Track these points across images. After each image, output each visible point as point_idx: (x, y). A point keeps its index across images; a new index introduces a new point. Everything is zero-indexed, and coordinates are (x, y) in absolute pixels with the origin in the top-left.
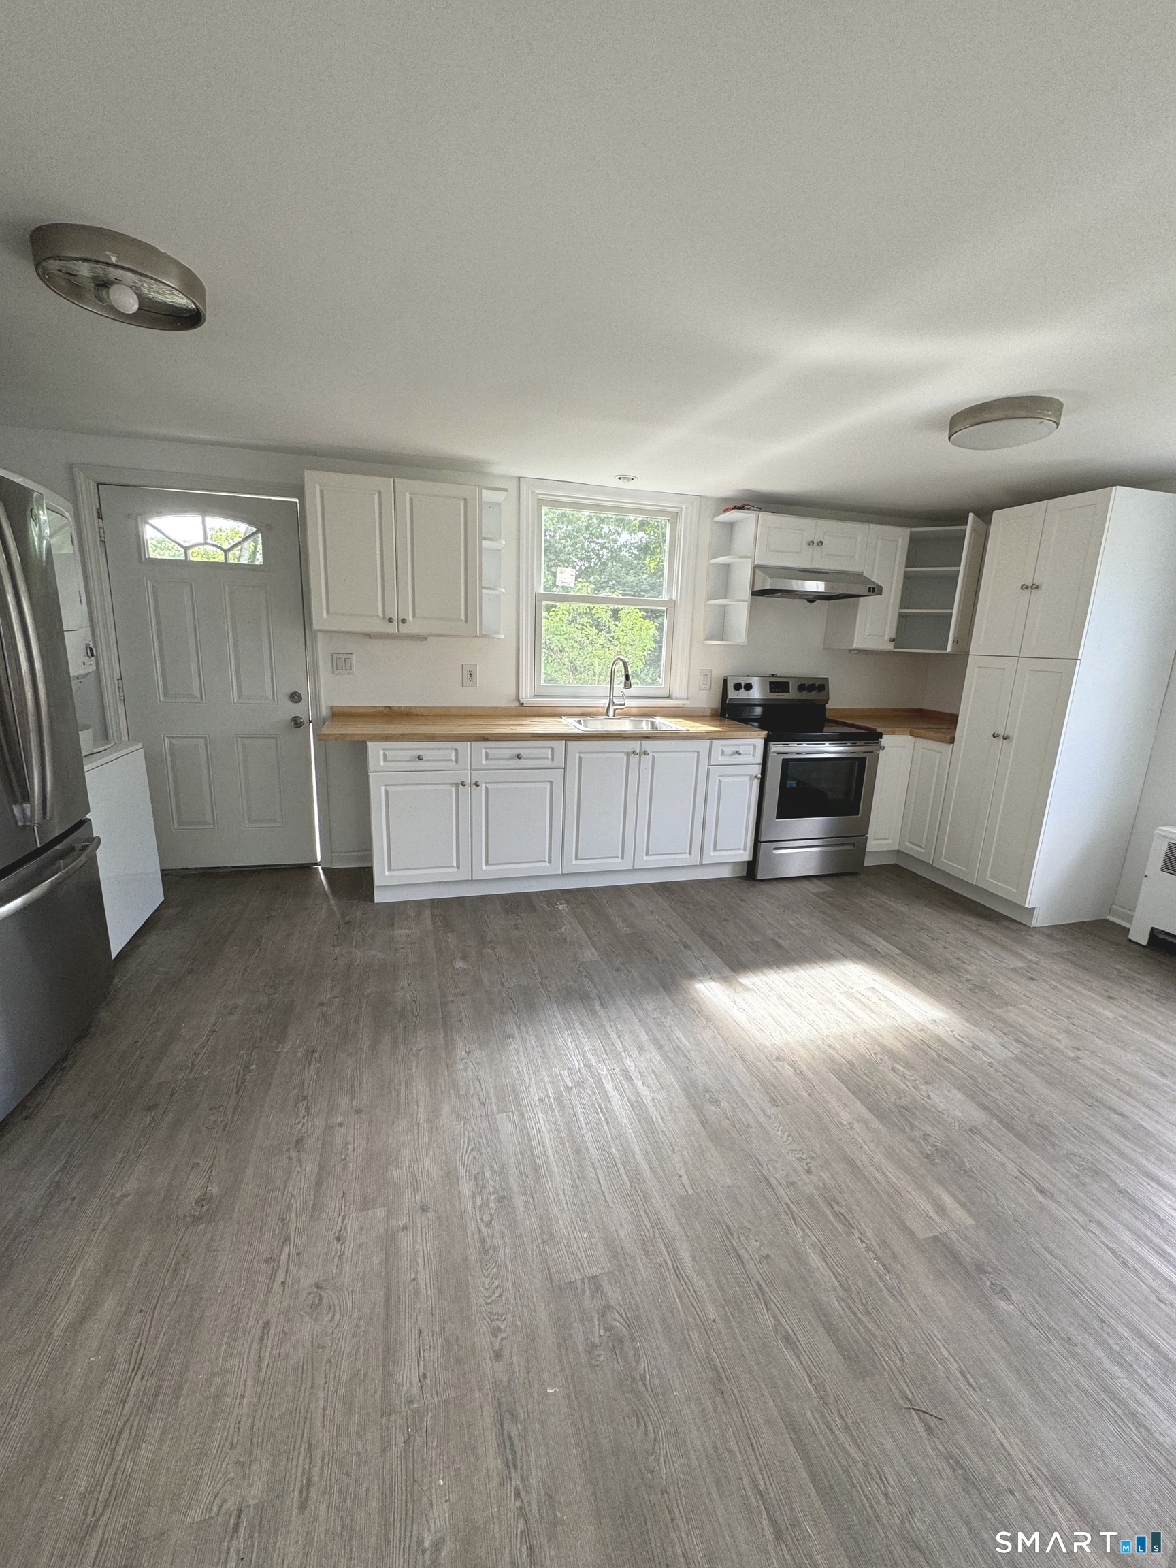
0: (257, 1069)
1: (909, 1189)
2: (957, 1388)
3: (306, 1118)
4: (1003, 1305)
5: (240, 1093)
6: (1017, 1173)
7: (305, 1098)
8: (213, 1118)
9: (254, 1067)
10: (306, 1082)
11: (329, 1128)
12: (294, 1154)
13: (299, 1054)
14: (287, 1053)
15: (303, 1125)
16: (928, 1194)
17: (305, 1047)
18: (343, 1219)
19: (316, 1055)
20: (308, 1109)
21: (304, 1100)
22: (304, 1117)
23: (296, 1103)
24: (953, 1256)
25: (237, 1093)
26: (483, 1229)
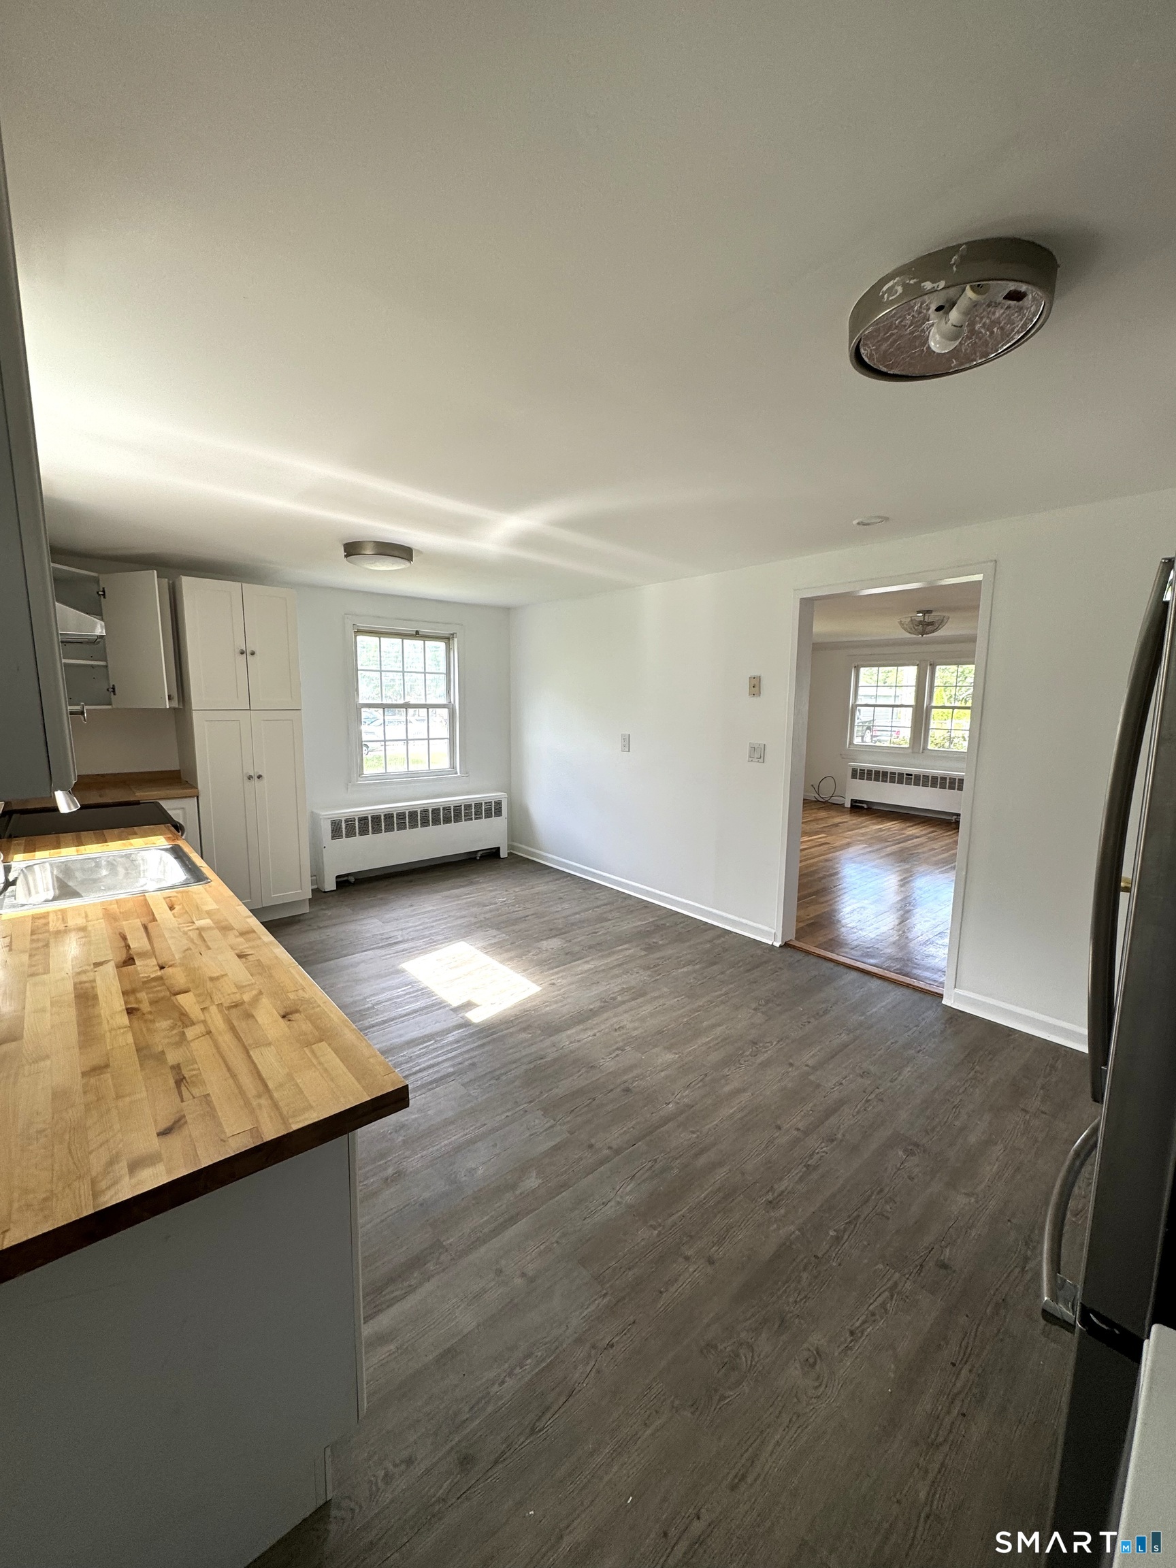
0: (829, 1228)
3: (817, 1151)
5: (855, 1214)
7: (808, 1166)
8: (888, 1207)
9: (832, 1233)
10: (797, 1178)
11: (807, 1133)
12: (839, 1136)
13: (782, 1211)
14: (793, 1223)
15: (822, 1148)
17: (772, 1214)
18: (833, 1088)
19: (770, 1197)
20: (811, 1156)
21: (809, 1165)
22: (818, 1153)
23: (816, 1168)
25: (858, 1216)
26: (775, 1043)
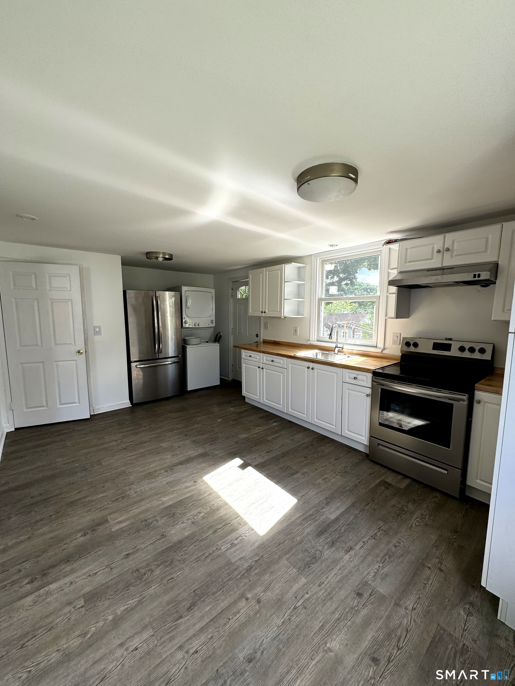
1: (127, 516)
2: (58, 522)
4: (80, 535)
6: (138, 547)
16: (127, 519)
24: (100, 524)
